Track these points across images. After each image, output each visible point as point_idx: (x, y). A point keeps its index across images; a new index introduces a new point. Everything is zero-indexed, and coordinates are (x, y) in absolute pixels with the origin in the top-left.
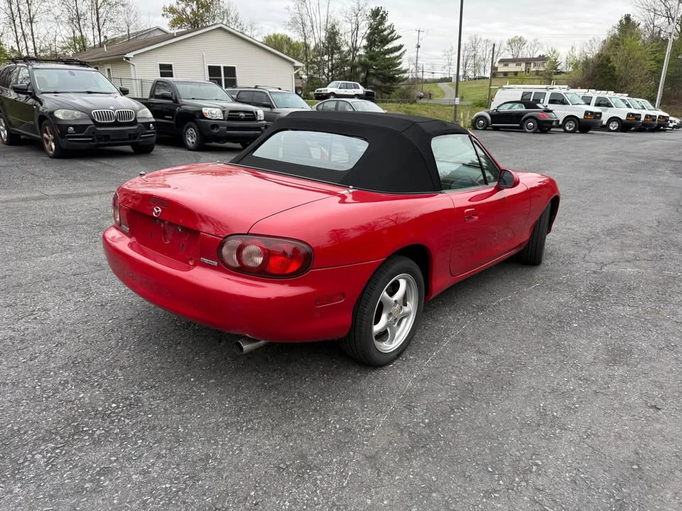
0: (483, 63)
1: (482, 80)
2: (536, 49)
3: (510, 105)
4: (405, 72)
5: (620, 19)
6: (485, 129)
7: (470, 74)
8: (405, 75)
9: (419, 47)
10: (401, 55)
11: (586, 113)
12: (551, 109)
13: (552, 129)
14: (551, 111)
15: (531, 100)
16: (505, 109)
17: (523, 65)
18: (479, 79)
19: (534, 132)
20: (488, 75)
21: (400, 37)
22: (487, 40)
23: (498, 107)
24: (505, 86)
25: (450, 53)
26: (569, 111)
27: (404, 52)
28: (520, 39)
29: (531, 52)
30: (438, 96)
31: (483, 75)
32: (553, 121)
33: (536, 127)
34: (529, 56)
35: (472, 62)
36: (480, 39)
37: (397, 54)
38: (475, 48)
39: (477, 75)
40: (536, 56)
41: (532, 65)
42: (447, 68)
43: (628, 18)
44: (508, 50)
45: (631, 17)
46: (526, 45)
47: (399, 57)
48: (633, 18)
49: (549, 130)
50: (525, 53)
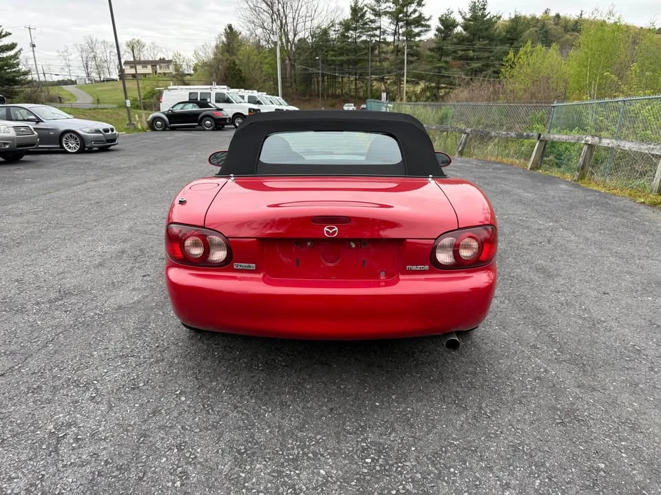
0: (105, 65)
1: (113, 82)
2: (156, 52)
3: (182, 105)
4: (26, 73)
5: (224, 28)
6: (164, 130)
7: (94, 75)
8: (29, 77)
9: (34, 46)
10: (16, 55)
11: (250, 110)
12: (221, 108)
13: (226, 126)
14: (221, 110)
15: (199, 99)
16: (178, 109)
17: (149, 67)
18: (107, 81)
19: (213, 130)
20: (115, 76)
21: (10, 34)
22: (104, 42)
23: (172, 107)
24: (170, 87)
25: (66, 54)
26: (235, 108)
27: (20, 51)
28: (138, 41)
29: (152, 55)
30: (69, 100)
31: (108, 76)
32: (226, 119)
33: (214, 124)
34: (151, 59)
35: (93, 63)
36: (96, 40)
37: (12, 53)
38: (92, 49)
39: (102, 77)
40: (157, 59)
41: (158, 67)
42: (67, 70)
43: (230, 27)
44: (129, 52)
45: (233, 26)
46: (145, 48)
47: (15, 56)
48: (236, 27)
49: (223, 127)
50: (146, 55)
